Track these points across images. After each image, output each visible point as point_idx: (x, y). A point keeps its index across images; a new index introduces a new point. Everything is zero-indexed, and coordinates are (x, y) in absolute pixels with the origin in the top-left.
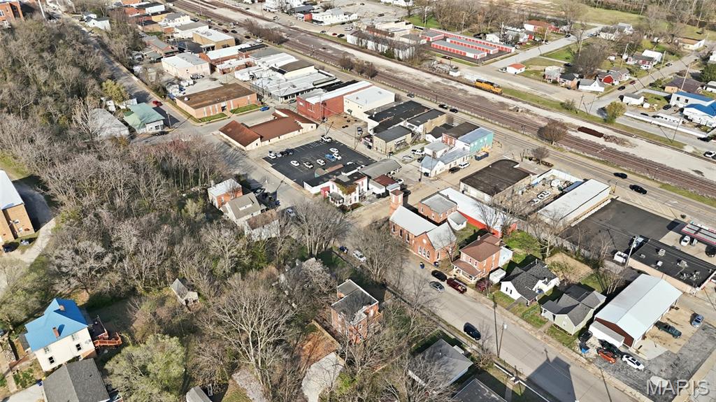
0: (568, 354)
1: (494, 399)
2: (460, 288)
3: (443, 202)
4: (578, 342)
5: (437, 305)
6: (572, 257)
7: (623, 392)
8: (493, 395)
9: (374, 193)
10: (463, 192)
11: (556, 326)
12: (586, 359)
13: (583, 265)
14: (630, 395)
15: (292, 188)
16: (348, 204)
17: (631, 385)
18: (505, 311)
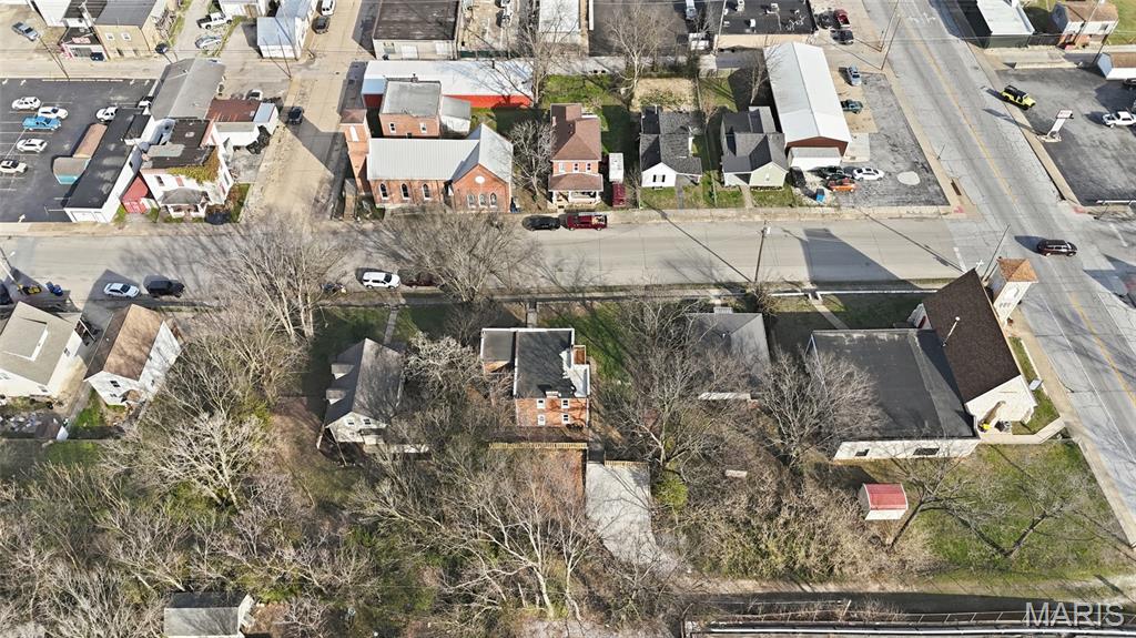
0: (809, 215)
1: (861, 339)
2: (594, 221)
3: (412, 91)
4: (797, 191)
5: (595, 271)
6: (651, 77)
7: (900, 217)
8: (855, 336)
9: (236, 148)
10: (386, 58)
11: (757, 188)
12: (830, 206)
13: (675, 80)
14: (909, 216)
15: (37, 239)
16: (217, 200)
17: (898, 204)
18: (683, 212)
